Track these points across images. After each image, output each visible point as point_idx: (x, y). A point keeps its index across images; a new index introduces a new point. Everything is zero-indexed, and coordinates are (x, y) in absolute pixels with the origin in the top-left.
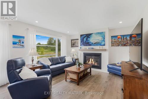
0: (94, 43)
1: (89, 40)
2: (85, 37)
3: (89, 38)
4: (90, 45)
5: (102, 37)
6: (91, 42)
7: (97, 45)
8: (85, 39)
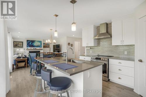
0: (36, 46)
3: (34, 43)
4: (34, 47)
5: (40, 43)
6: (34, 45)
7: (38, 47)
8: (30, 43)
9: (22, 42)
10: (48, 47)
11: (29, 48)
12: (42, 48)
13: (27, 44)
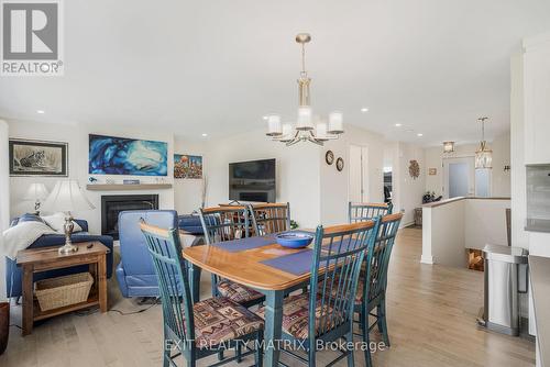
0: (139, 167)
1: (125, 157)
2: (108, 145)
3: (126, 151)
4: (127, 172)
5: (161, 153)
6: (130, 165)
7: (148, 174)
8: (109, 153)
9: (63, 147)
10: (193, 176)
11: (103, 178)
12: (170, 179)
13: (93, 159)
